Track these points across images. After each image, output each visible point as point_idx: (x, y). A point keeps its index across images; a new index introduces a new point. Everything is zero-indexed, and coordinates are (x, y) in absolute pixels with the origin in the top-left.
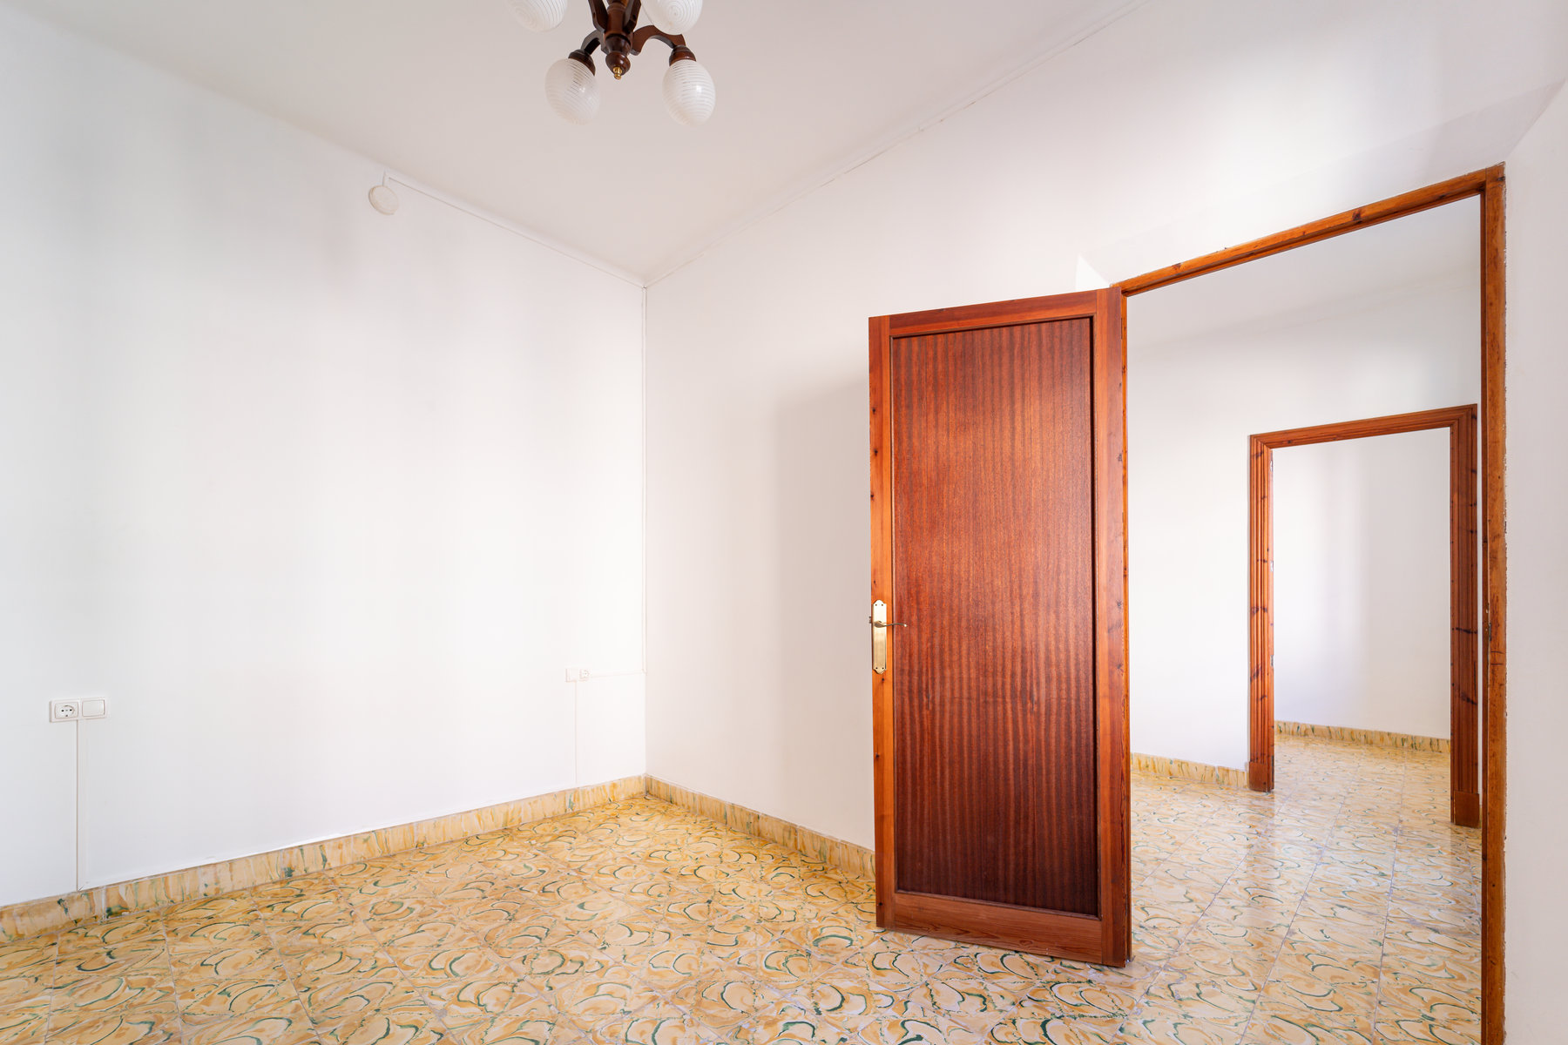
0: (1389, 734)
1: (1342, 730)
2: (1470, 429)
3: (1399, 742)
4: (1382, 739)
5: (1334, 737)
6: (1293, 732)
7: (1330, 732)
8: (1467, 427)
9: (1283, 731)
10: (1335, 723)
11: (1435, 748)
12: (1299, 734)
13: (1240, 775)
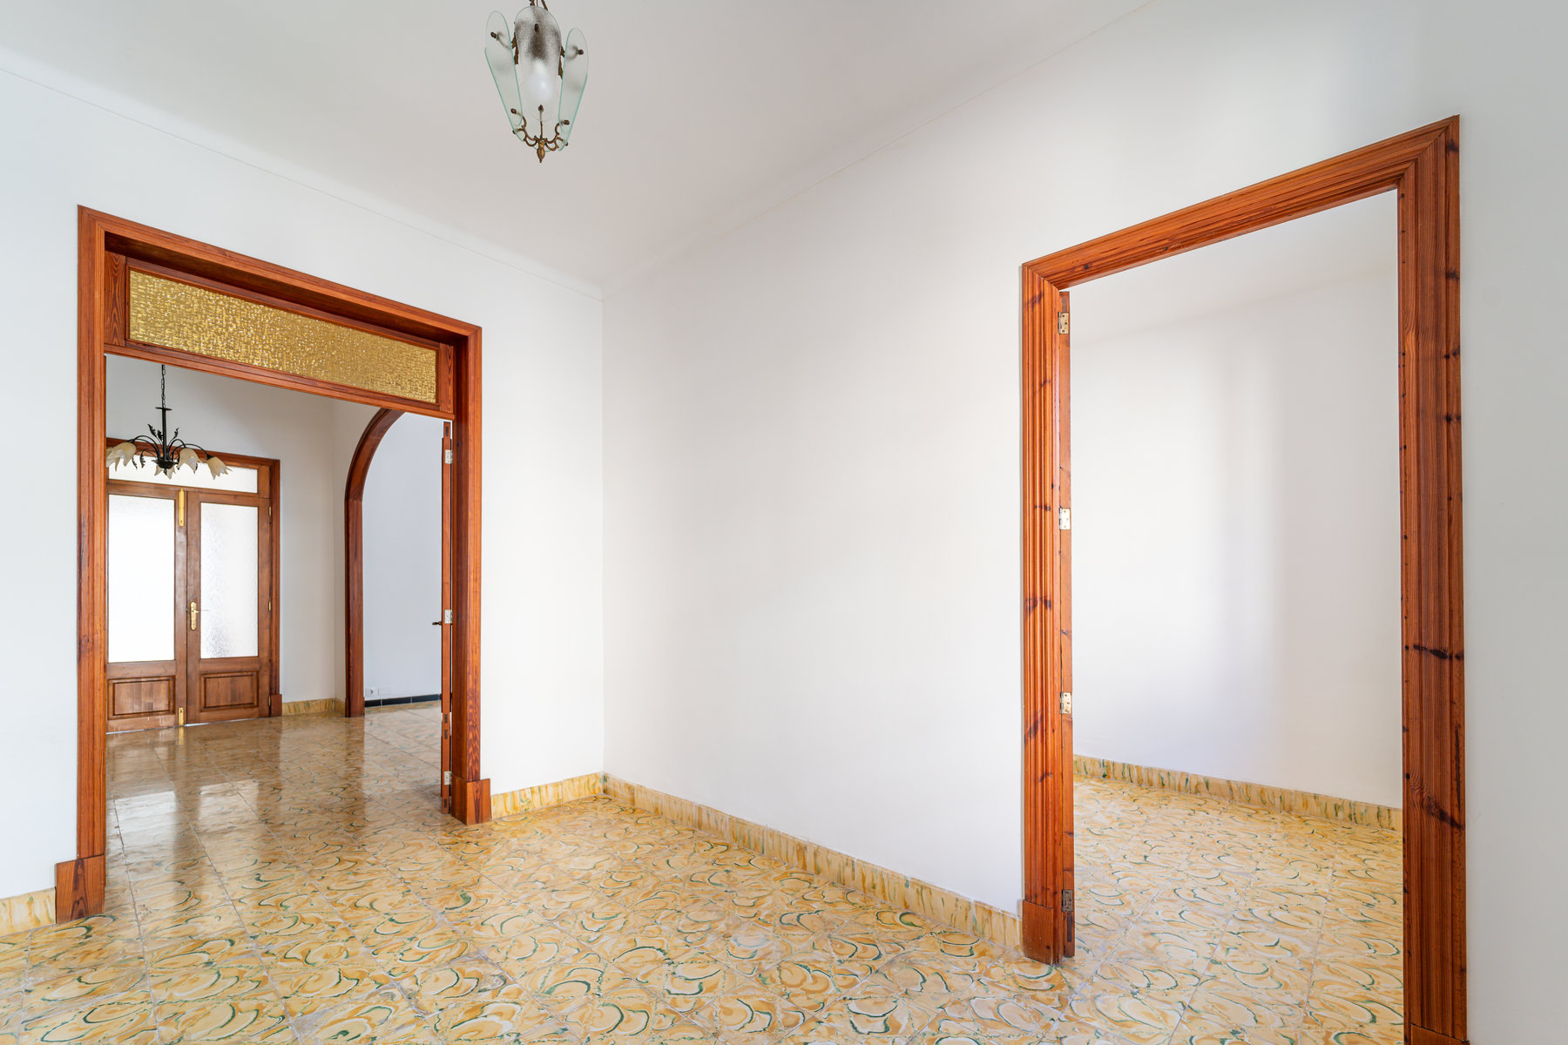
0: (1315, 797)
1: (1248, 786)
2: (1442, 178)
3: (1331, 810)
4: (1306, 804)
5: (1237, 798)
6: (1179, 786)
7: (1231, 789)
8: (1436, 174)
9: (1166, 784)
10: (1239, 775)
11: (1385, 822)
12: (1188, 790)
13: (1009, 923)
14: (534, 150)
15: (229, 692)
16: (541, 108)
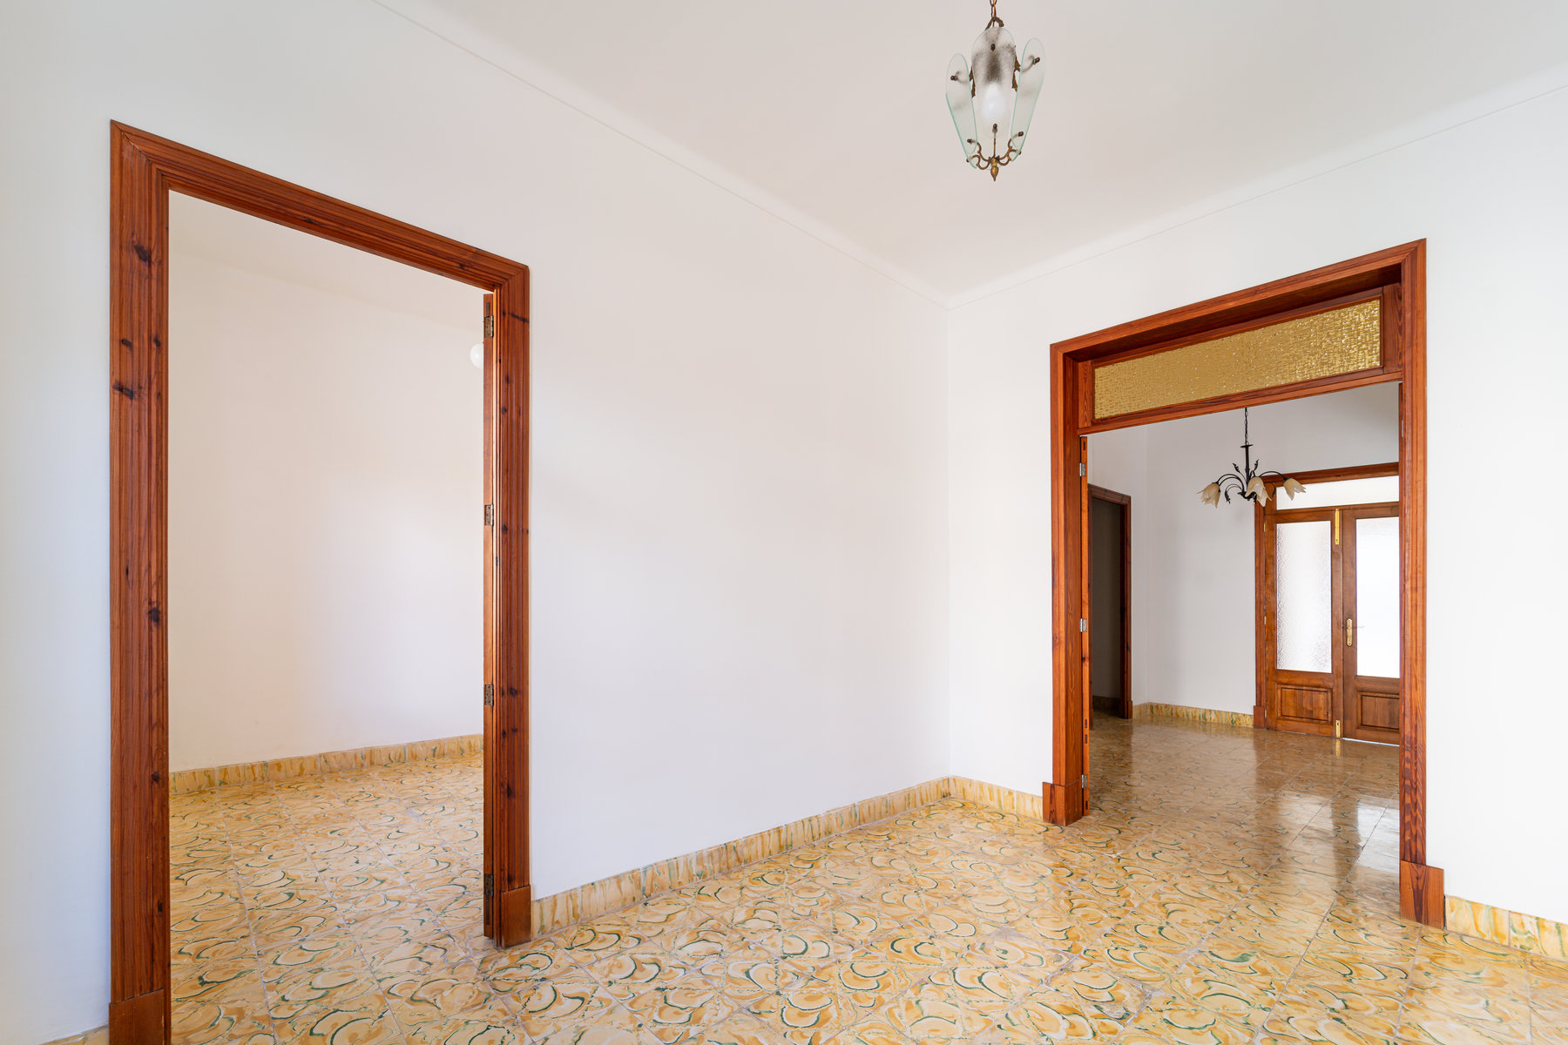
14: (988, 172)
15: (1387, 714)
16: (995, 127)
